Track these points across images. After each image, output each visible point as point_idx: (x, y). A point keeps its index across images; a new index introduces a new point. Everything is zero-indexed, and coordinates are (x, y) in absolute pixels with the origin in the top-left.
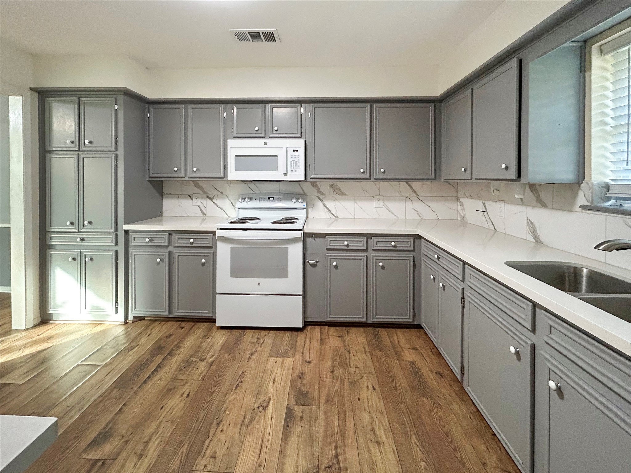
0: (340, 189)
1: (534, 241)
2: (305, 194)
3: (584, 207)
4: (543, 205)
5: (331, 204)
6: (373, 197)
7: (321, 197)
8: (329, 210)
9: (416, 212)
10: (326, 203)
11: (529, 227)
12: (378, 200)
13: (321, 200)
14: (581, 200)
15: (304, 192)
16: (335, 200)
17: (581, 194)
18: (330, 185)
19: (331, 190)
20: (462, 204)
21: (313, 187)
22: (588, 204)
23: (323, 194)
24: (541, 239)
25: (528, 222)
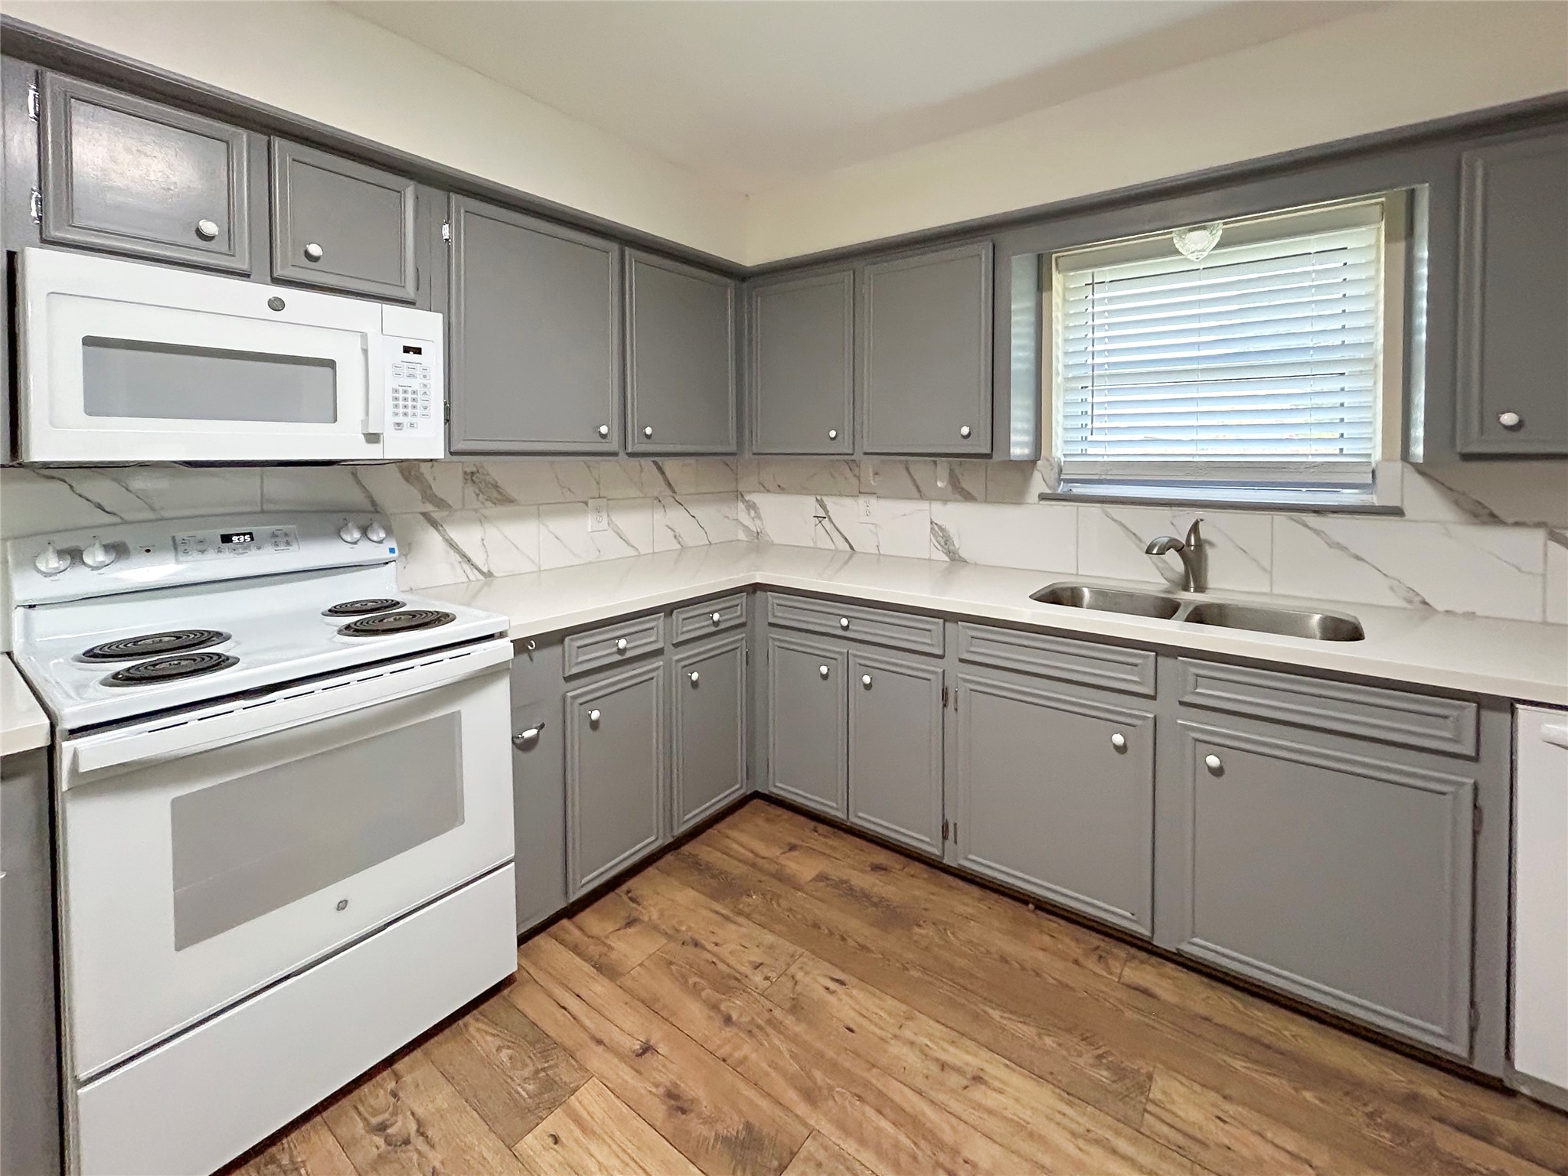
0: (496, 486)
1: (947, 559)
2: (375, 509)
3: (1043, 497)
4: (968, 497)
5: (467, 537)
6: (586, 503)
7: (437, 515)
8: (464, 556)
9: (672, 533)
10: (456, 534)
11: (936, 537)
12: (598, 510)
13: (435, 524)
14: (1038, 484)
15: (374, 503)
16: (483, 520)
17: (1037, 477)
18: (465, 473)
19: (470, 490)
20: (751, 506)
21: (407, 479)
22: (1049, 491)
23: (441, 504)
24: (963, 554)
25: (932, 529)
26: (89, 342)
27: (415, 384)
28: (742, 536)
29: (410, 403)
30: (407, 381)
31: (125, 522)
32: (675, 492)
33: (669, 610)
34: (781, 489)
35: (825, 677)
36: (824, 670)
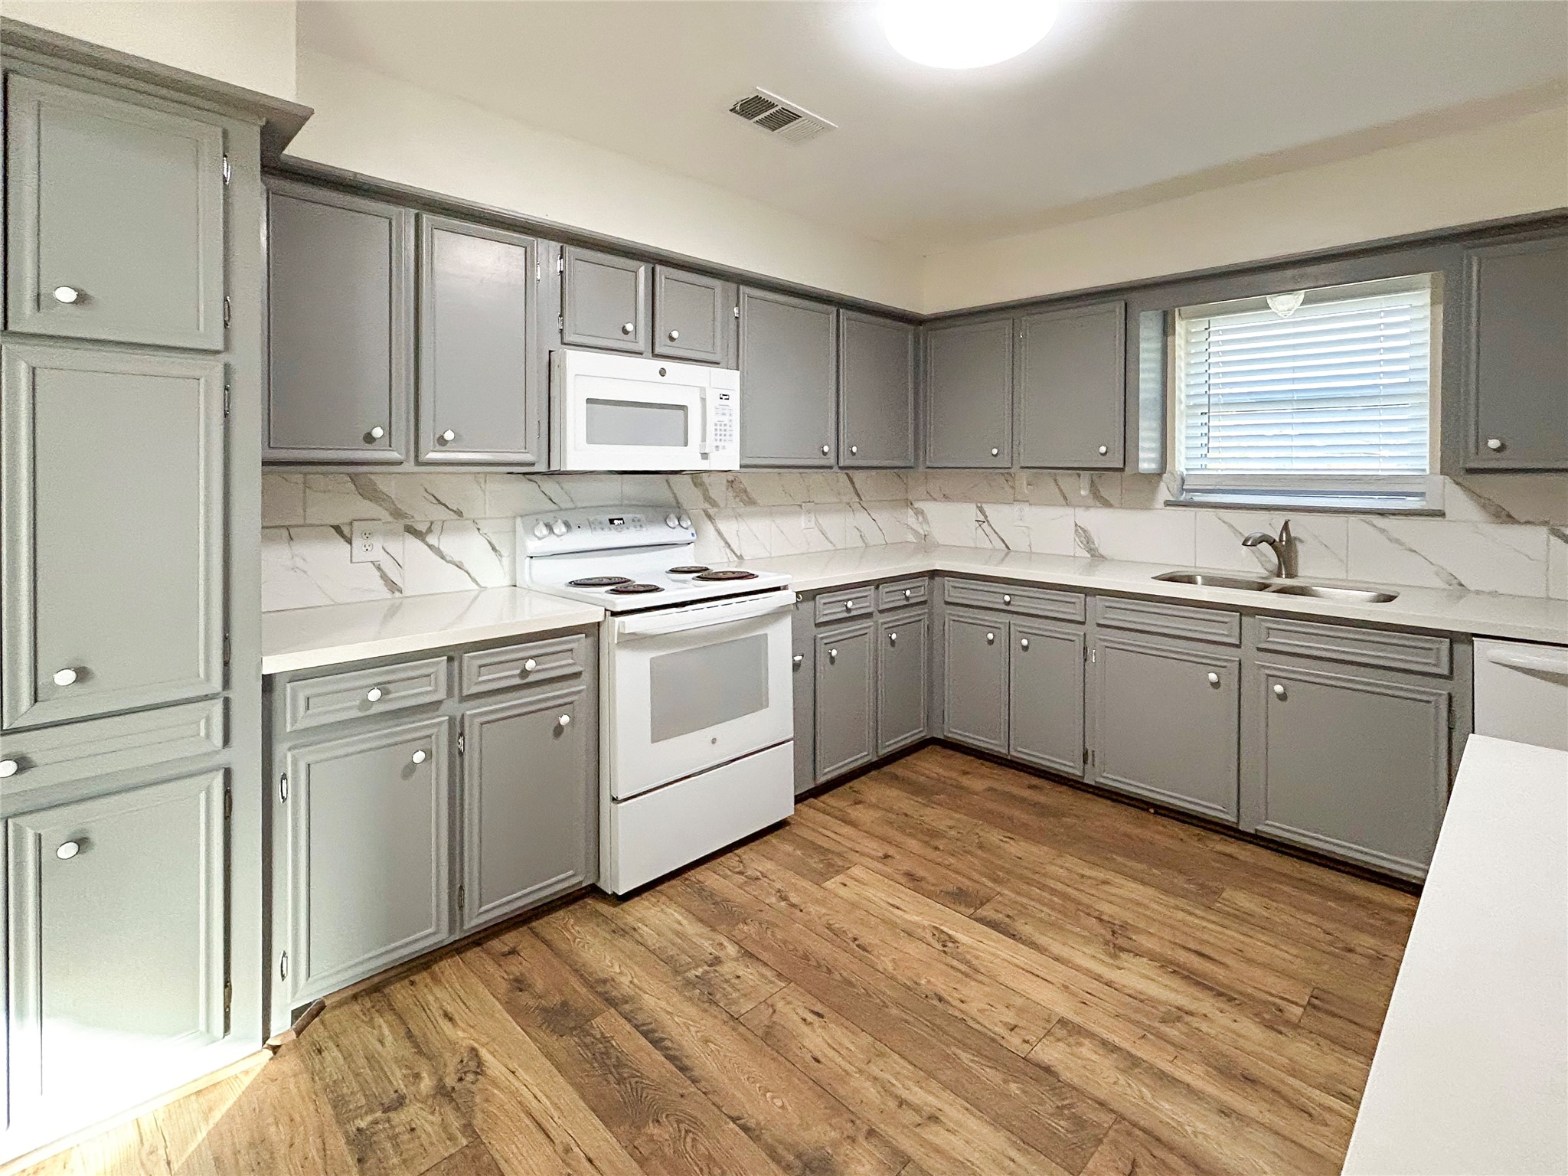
0: (745, 491)
1: (1089, 556)
2: (679, 505)
3: (1168, 504)
4: (1107, 504)
5: (729, 527)
6: (800, 506)
7: (711, 511)
8: (727, 543)
9: (859, 534)
10: (722, 526)
11: (1079, 537)
12: (809, 512)
13: (709, 517)
14: (1164, 494)
15: (678, 503)
16: (738, 516)
17: (1163, 486)
18: (728, 481)
19: (731, 494)
20: (919, 512)
21: (695, 485)
22: (1171, 499)
23: (714, 504)
24: (1102, 551)
25: (1076, 531)
26: (589, 401)
27: (726, 419)
28: (911, 538)
29: (723, 433)
30: (722, 418)
31: (561, 510)
32: (861, 499)
33: (877, 583)
34: (946, 498)
35: (991, 642)
36: (990, 636)
